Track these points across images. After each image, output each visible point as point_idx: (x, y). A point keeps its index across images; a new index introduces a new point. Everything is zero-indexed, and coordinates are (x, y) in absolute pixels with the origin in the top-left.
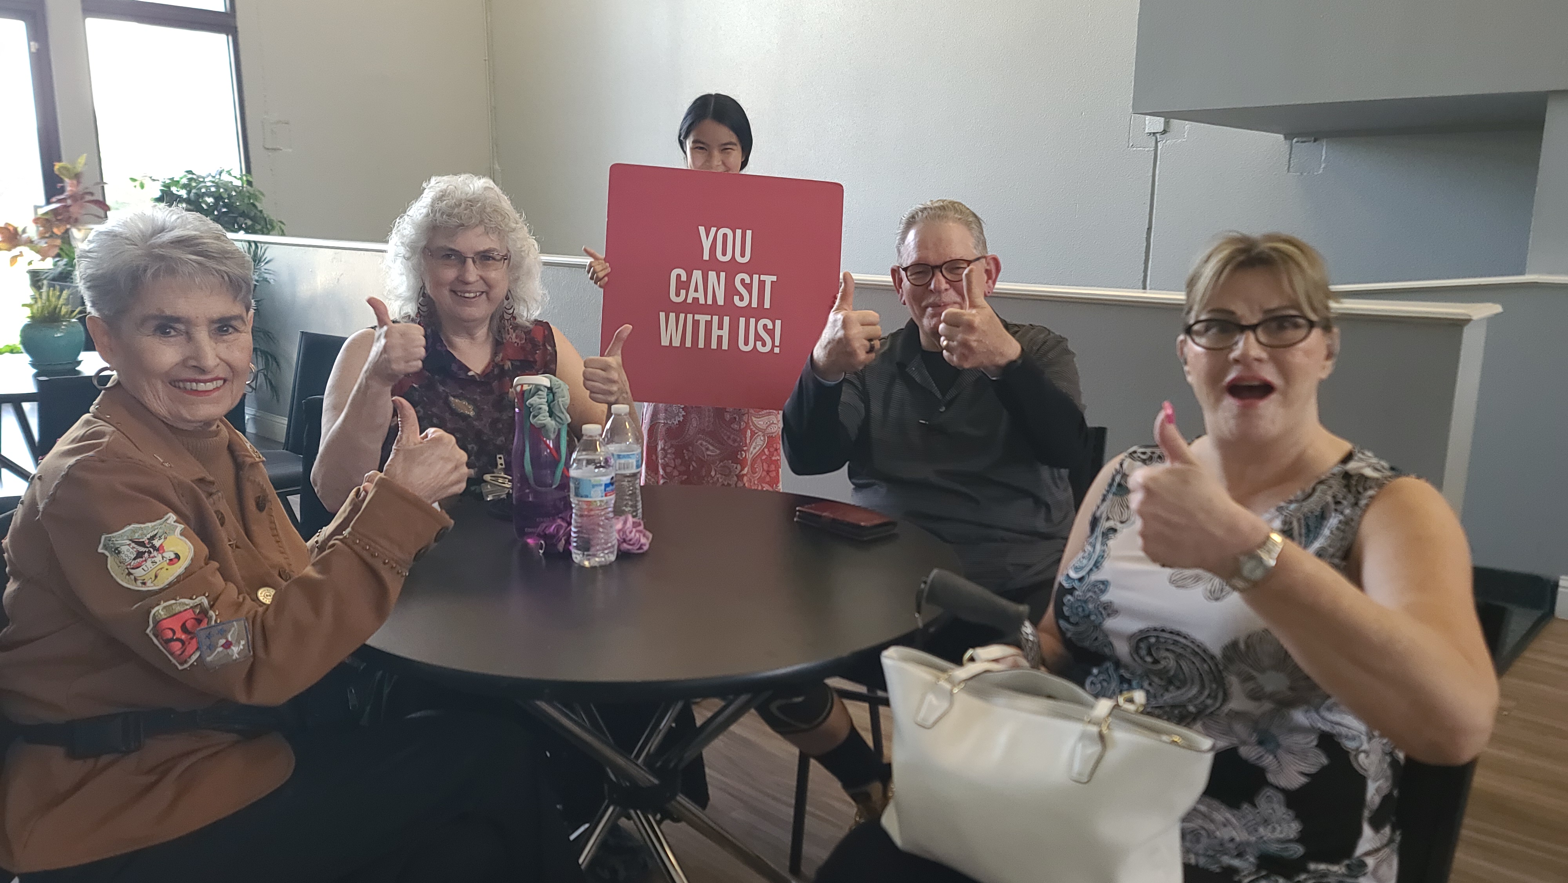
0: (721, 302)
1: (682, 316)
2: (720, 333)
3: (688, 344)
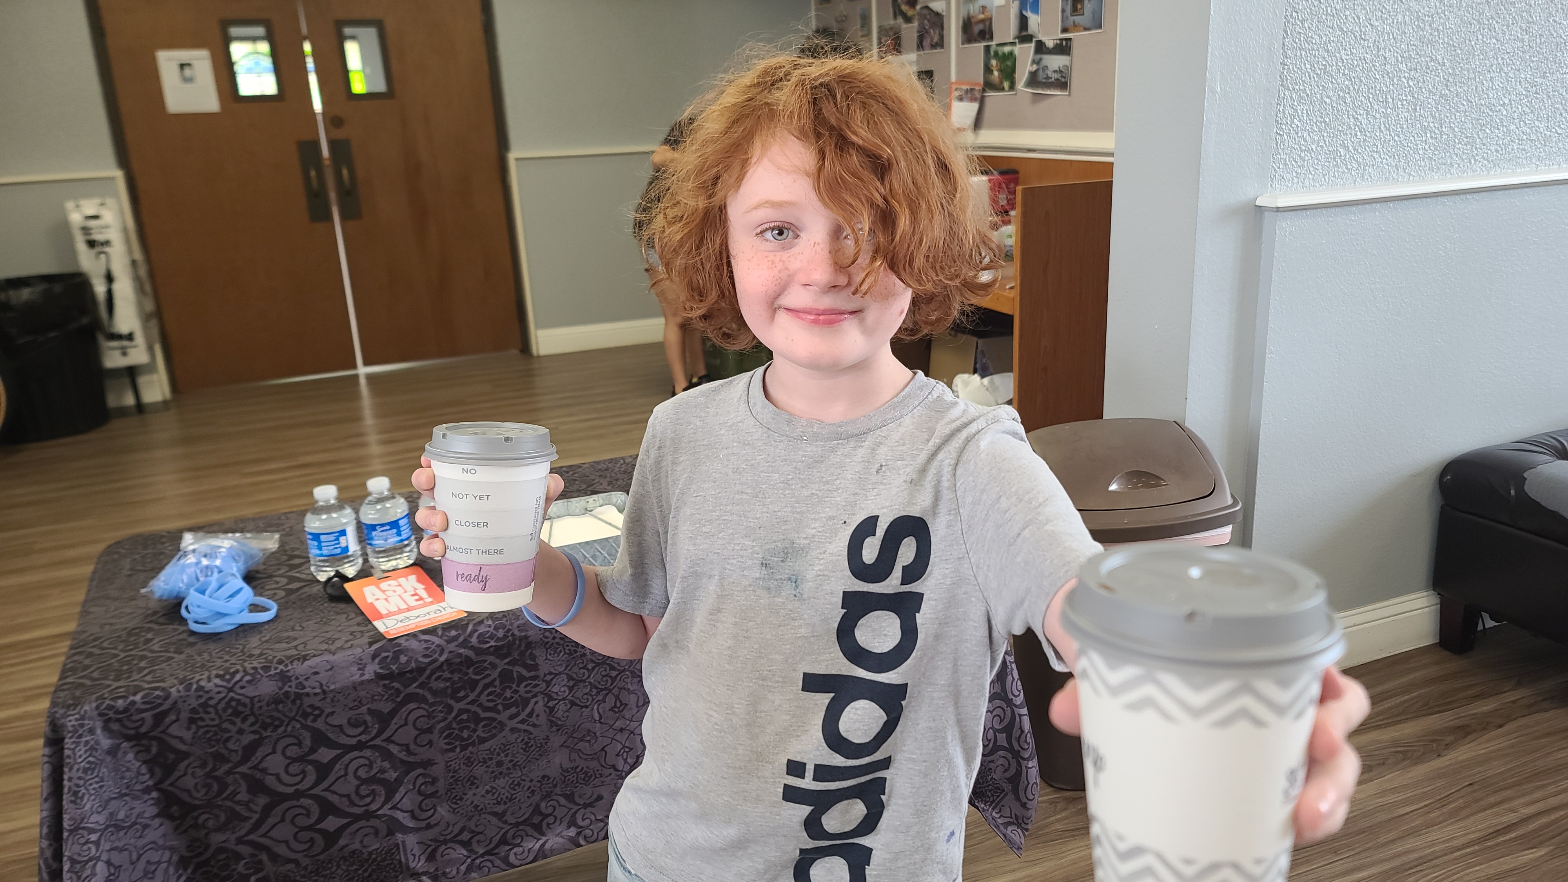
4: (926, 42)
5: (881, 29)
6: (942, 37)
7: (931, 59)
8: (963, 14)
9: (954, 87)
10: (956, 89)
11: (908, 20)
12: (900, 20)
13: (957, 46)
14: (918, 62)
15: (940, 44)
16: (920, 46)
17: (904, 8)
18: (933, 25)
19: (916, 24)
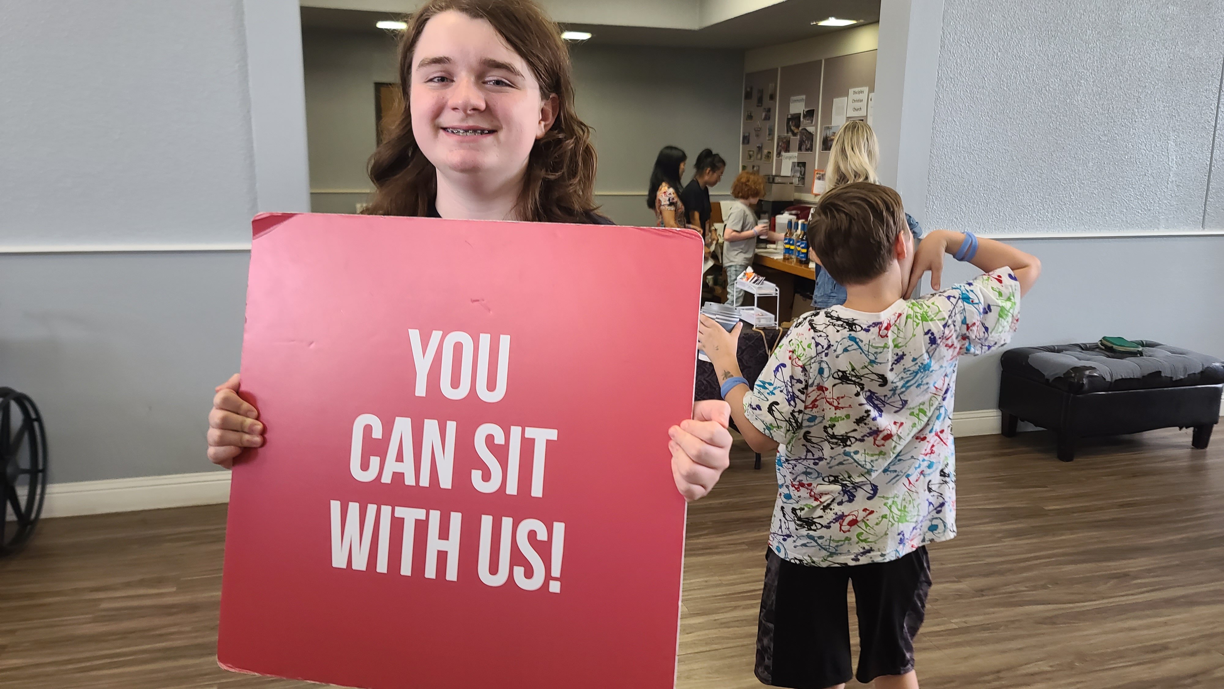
0: (446, 482)
1: (372, 509)
2: (443, 545)
3: (382, 567)
4: (803, 147)
5: (779, 137)
6: (812, 145)
7: (806, 156)
8: (824, 135)
9: (816, 172)
10: (817, 173)
11: (795, 134)
12: (790, 134)
13: (819, 151)
14: (798, 157)
15: (811, 149)
16: (800, 149)
17: (793, 128)
18: (808, 139)
19: (798, 137)
